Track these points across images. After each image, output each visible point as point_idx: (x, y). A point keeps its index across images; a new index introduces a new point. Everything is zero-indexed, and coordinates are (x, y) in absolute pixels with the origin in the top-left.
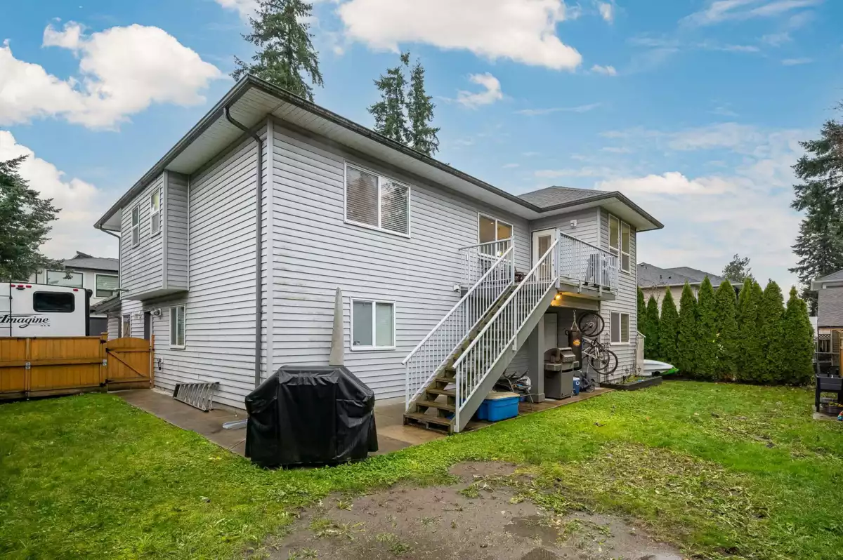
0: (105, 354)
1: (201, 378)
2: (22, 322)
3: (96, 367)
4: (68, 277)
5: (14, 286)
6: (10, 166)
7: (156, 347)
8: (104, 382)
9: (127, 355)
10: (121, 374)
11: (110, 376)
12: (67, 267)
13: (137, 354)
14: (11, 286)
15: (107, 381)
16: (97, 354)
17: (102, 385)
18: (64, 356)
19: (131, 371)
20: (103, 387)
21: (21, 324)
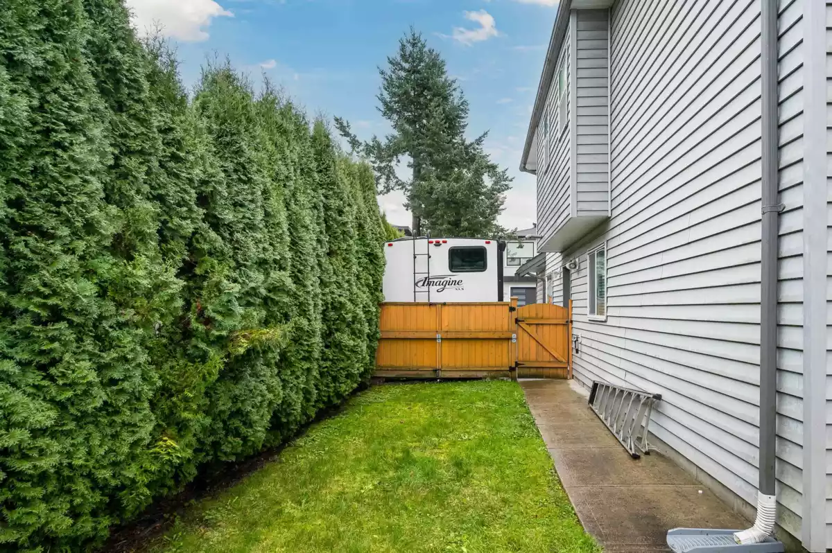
0: (515, 326)
1: (630, 378)
2: (439, 285)
3: (505, 344)
4: (521, 247)
5: (432, 242)
6: (478, 144)
7: (574, 318)
8: (514, 365)
9: (540, 328)
10: (533, 357)
11: (521, 358)
12: (519, 237)
13: (551, 326)
14: (429, 242)
15: (517, 364)
16: (506, 327)
17: (512, 369)
18: (472, 328)
19: (545, 353)
20: (514, 371)
21: (438, 287)
